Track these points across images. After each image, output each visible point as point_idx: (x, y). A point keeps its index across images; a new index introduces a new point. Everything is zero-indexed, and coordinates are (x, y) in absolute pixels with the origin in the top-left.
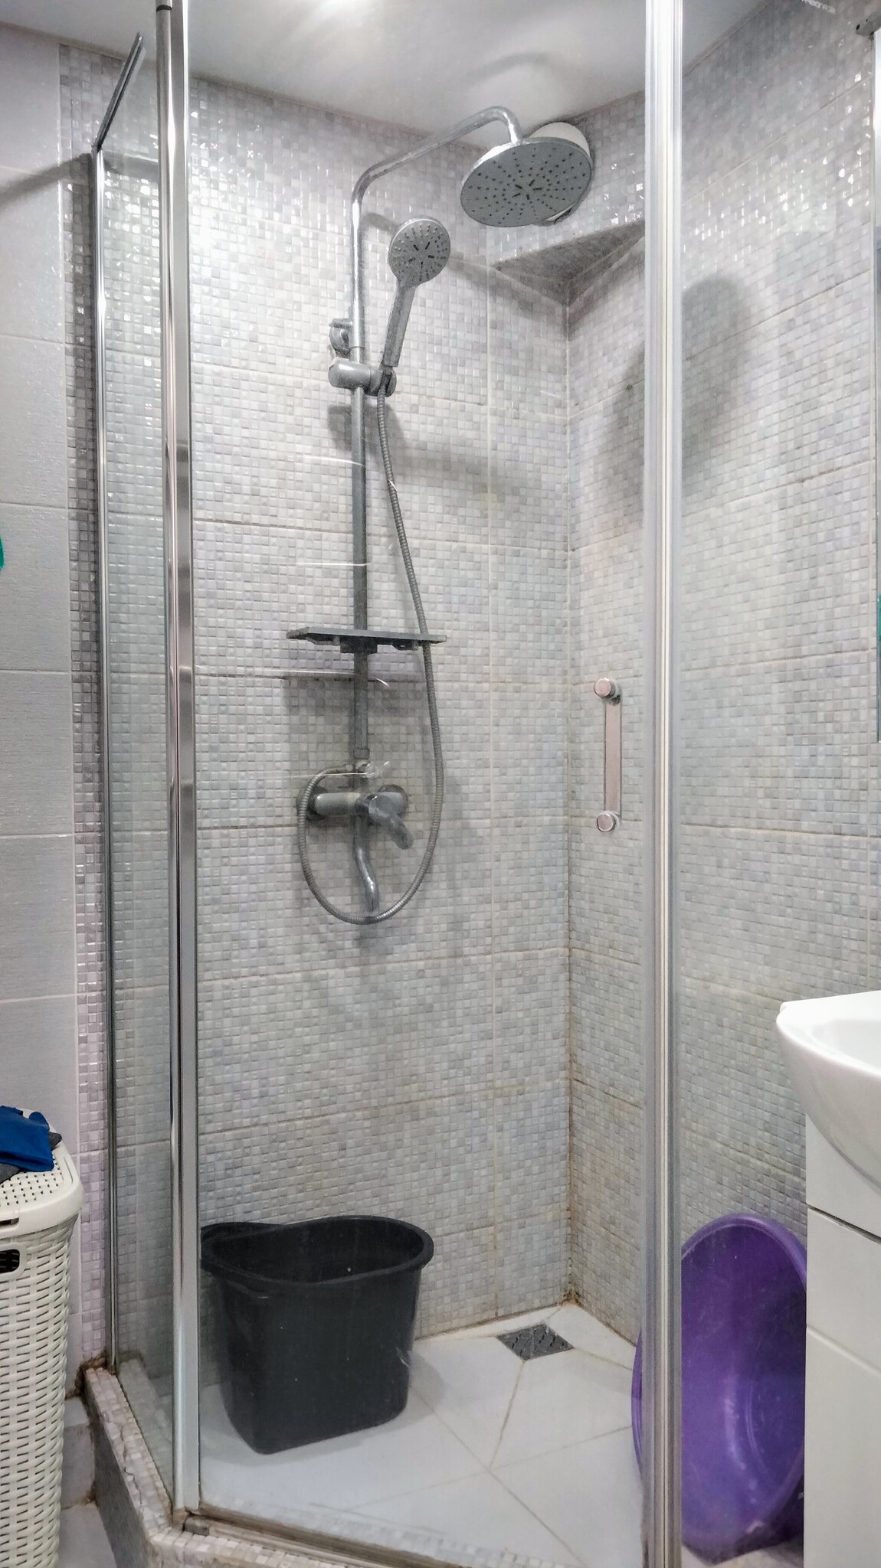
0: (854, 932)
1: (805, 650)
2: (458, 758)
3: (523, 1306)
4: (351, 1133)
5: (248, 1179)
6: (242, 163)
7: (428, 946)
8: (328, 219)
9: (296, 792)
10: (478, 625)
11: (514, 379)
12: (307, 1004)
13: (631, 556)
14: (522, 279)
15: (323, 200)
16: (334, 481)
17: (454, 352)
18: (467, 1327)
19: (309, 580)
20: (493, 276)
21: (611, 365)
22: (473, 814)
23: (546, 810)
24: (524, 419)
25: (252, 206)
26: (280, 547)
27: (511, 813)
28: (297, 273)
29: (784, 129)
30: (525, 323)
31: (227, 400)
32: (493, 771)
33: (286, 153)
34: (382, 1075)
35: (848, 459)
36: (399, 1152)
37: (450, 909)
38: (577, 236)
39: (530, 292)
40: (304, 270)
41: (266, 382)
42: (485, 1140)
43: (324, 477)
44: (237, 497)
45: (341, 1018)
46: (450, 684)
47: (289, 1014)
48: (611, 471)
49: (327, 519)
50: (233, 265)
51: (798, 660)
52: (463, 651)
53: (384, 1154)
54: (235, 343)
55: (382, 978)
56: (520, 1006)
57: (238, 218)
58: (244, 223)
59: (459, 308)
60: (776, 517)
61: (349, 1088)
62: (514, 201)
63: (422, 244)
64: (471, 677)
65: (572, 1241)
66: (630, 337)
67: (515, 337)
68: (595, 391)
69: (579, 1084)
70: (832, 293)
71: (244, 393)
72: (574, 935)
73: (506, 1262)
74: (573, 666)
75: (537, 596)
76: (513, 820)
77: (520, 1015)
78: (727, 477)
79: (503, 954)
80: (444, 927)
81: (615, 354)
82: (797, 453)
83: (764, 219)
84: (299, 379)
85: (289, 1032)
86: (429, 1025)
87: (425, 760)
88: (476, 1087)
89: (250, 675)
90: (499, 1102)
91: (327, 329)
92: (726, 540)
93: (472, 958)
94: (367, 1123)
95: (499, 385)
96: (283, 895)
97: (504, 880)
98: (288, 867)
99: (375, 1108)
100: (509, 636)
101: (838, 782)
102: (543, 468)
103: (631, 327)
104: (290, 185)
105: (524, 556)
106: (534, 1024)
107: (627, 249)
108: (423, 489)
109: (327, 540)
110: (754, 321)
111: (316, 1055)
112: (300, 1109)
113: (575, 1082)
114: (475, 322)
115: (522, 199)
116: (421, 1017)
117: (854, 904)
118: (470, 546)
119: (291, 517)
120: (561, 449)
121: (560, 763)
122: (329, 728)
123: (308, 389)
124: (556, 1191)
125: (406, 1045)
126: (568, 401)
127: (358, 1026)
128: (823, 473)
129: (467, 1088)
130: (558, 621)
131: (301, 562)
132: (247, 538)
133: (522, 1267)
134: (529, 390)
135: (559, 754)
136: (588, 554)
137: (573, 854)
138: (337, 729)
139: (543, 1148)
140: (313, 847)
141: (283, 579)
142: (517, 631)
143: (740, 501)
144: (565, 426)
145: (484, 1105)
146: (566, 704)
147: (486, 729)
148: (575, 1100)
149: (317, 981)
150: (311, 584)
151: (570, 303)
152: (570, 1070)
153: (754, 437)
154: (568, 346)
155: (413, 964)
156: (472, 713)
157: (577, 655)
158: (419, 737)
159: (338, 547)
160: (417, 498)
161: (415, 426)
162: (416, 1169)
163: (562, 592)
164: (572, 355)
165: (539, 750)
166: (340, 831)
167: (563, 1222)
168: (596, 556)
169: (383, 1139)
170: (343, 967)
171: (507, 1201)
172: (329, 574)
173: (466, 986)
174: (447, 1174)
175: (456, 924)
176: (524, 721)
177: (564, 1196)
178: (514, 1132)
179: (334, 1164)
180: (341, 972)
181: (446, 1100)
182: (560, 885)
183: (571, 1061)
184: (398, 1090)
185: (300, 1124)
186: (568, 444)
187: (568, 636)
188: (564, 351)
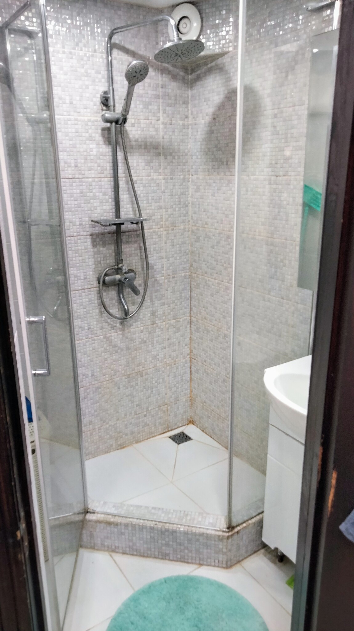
2: (153, 257)
3: (176, 427)
4: (121, 383)
5: (89, 402)
7: (144, 322)
9: (97, 276)
10: (159, 207)
11: (170, 108)
12: (105, 346)
13: (214, 185)
16: (105, 158)
17: (147, 100)
18: (159, 435)
19: (98, 197)
20: (161, 65)
21: (207, 106)
22: (158, 276)
23: (183, 271)
24: (174, 124)
25: (67, 44)
26: (87, 186)
27: (171, 274)
28: (86, 73)
30: (174, 84)
31: (63, 130)
32: (164, 260)
33: (78, 18)
34: (131, 365)
35: (293, 173)
36: (137, 387)
37: (151, 309)
39: (175, 71)
40: (89, 71)
41: (77, 120)
42: (164, 380)
43: (101, 157)
44: (70, 168)
45: (117, 348)
46: (149, 230)
47: (100, 349)
48: (207, 150)
49: (103, 173)
51: (272, 239)
52: (153, 217)
53: (132, 388)
54: (64, 105)
55: (129, 334)
56: (175, 337)
57: (62, 51)
58: (64, 53)
59: (149, 81)
60: (267, 186)
61: (120, 370)
62: (174, 58)
63: (138, 71)
64: (157, 227)
65: (192, 405)
66: (215, 98)
67: (170, 91)
68: (201, 115)
69: (194, 360)
71: (69, 126)
72: (192, 312)
73: (171, 415)
74: (192, 219)
75: (179, 194)
76: (172, 276)
77: (175, 340)
79: (169, 321)
80: (149, 315)
81: (209, 103)
82: (276, 166)
84: (90, 118)
85: (100, 355)
86: (145, 347)
87: (141, 259)
88: (160, 364)
89: (79, 235)
90: (168, 368)
93: (159, 324)
94: (126, 380)
95: (164, 112)
96: (95, 311)
98: (96, 302)
99: (129, 375)
100: (169, 210)
102: (181, 144)
103: (215, 94)
104: (81, 33)
105: (175, 179)
106: (179, 342)
108: (137, 157)
109: (103, 181)
110: (262, 109)
111: (109, 361)
112: (105, 378)
113: (192, 359)
114: (155, 85)
116: (143, 345)
118: (155, 177)
119: (90, 174)
120: (188, 135)
121: (187, 254)
122: (107, 251)
123: (93, 122)
124: (186, 392)
125: (138, 354)
126: (190, 115)
127: (122, 350)
128: (284, 176)
129: (158, 365)
130: (187, 202)
131: (94, 191)
132: (74, 184)
133: (176, 416)
134: (175, 112)
135: (187, 251)
136: (198, 178)
137: (192, 286)
138: (111, 251)
139: (182, 380)
140: (104, 294)
141: (88, 198)
142: (173, 207)
143: (255, 177)
144: (189, 126)
145: (163, 369)
146: (190, 233)
147: (162, 245)
148: (192, 364)
149: (108, 338)
150: (98, 199)
151: (191, 74)
152: (191, 355)
153: (261, 154)
154: (190, 93)
155: (139, 328)
156: (157, 240)
157: (194, 215)
158: (139, 251)
159: (107, 184)
160: (136, 161)
161: (133, 132)
162: (143, 391)
163: (188, 191)
164: (192, 97)
165: (180, 250)
166: (113, 287)
167: (188, 401)
168: (201, 181)
169: (132, 384)
170: (116, 332)
171: (171, 397)
172: (105, 194)
173: (157, 333)
174: (152, 392)
175: (153, 314)
176: (175, 241)
177: (189, 393)
178: (173, 376)
179: (116, 394)
180: (116, 334)
181: (151, 369)
182: (188, 296)
183: (191, 352)
184: (136, 368)
185: (105, 383)
186: (190, 133)
187: (190, 207)
188: (188, 95)
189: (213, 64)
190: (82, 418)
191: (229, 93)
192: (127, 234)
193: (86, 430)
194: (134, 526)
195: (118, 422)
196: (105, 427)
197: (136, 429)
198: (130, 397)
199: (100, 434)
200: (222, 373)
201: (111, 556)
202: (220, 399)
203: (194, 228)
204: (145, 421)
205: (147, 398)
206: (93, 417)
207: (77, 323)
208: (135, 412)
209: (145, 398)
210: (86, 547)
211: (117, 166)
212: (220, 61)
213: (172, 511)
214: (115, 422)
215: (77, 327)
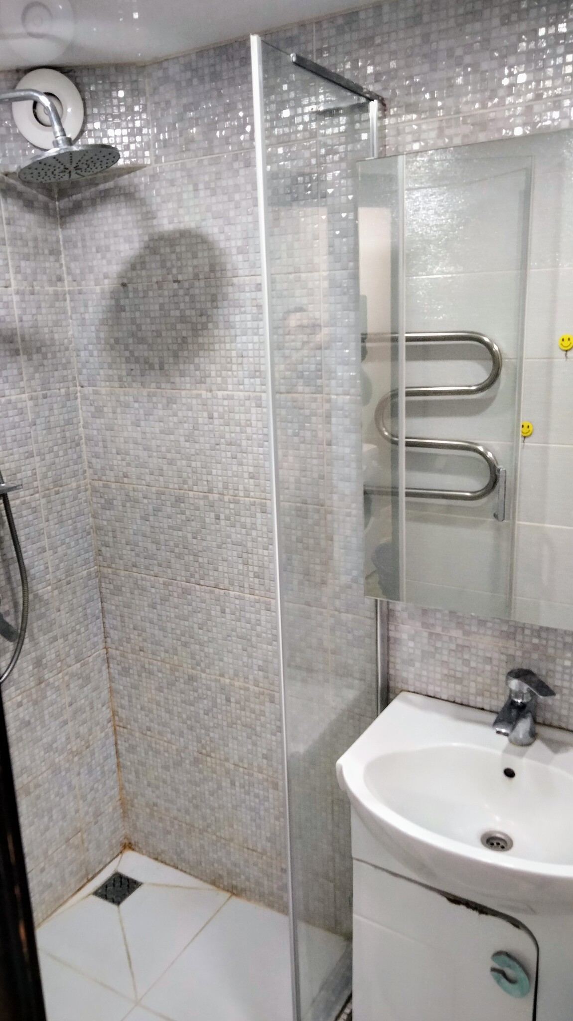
3: (101, 866)
7: (22, 684)
10: (26, 454)
11: (28, 263)
13: (136, 405)
14: (23, 183)
18: (73, 895)
20: (3, 181)
21: (104, 262)
22: (40, 586)
23: (84, 567)
24: (38, 294)
27: (63, 577)
30: (30, 218)
32: (49, 553)
35: (307, 389)
37: (33, 655)
39: (31, 192)
42: (71, 785)
48: (112, 340)
52: (19, 476)
56: (82, 696)
64: (27, 493)
65: (125, 814)
66: (122, 247)
67: (24, 230)
68: (92, 276)
69: (122, 728)
72: (109, 640)
73: (90, 847)
74: (90, 467)
75: (62, 423)
76: (65, 581)
77: (83, 701)
79: (68, 669)
80: (31, 668)
81: (108, 255)
86: (29, 734)
88: (61, 757)
90: (76, 759)
93: (51, 680)
95: (18, 270)
97: (64, 622)
100: (47, 456)
102: (55, 329)
103: (122, 240)
105: (51, 396)
106: (91, 703)
110: (230, 274)
113: (119, 728)
118: (13, 398)
120: (65, 312)
121: (89, 534)
124: (113, 792)
126: (65, 276)
128: (288, 393)
129: (57, 760)
130: (77, 437)
133: (98, 847)
134: (38, 270)
135: (88, 527)
136: (96, 393)
137: (104, 591)
139: (103, 773)
142: (53, 451)
143: (226, 393)
144: (65, 294)
145: (67, 765)
146: (89, 493)
147: (41, 526)
148: (118, 738)
151: (59, 200)
152: (115, 721)
153: (234, 353)
154: (60, 234)
155: (14, 700)
156: (31, 518)
157: (94, 460)
163: (77, 417)
164: (65, 242)
165: (75, 528)
167: (118, 808)
168: (104, 397)
171: (87, 813)
173: (49, 699)
174: (51, 818)
175: (38, 663)
176: (64, 512)
177: (117, 794)
178: (86, 772)
181: (45, 774)
182: (97, 611)
183: (113, 715)
186: (69, 308)
187: (84, 446)
188: (58, 238)
189: (110, 184)
191: (152, 240)
200: (190, 747)
202: (190, 795)
203: (97, 484)
204: (44, 879)
205: (42, 835)
212: (125, 180)
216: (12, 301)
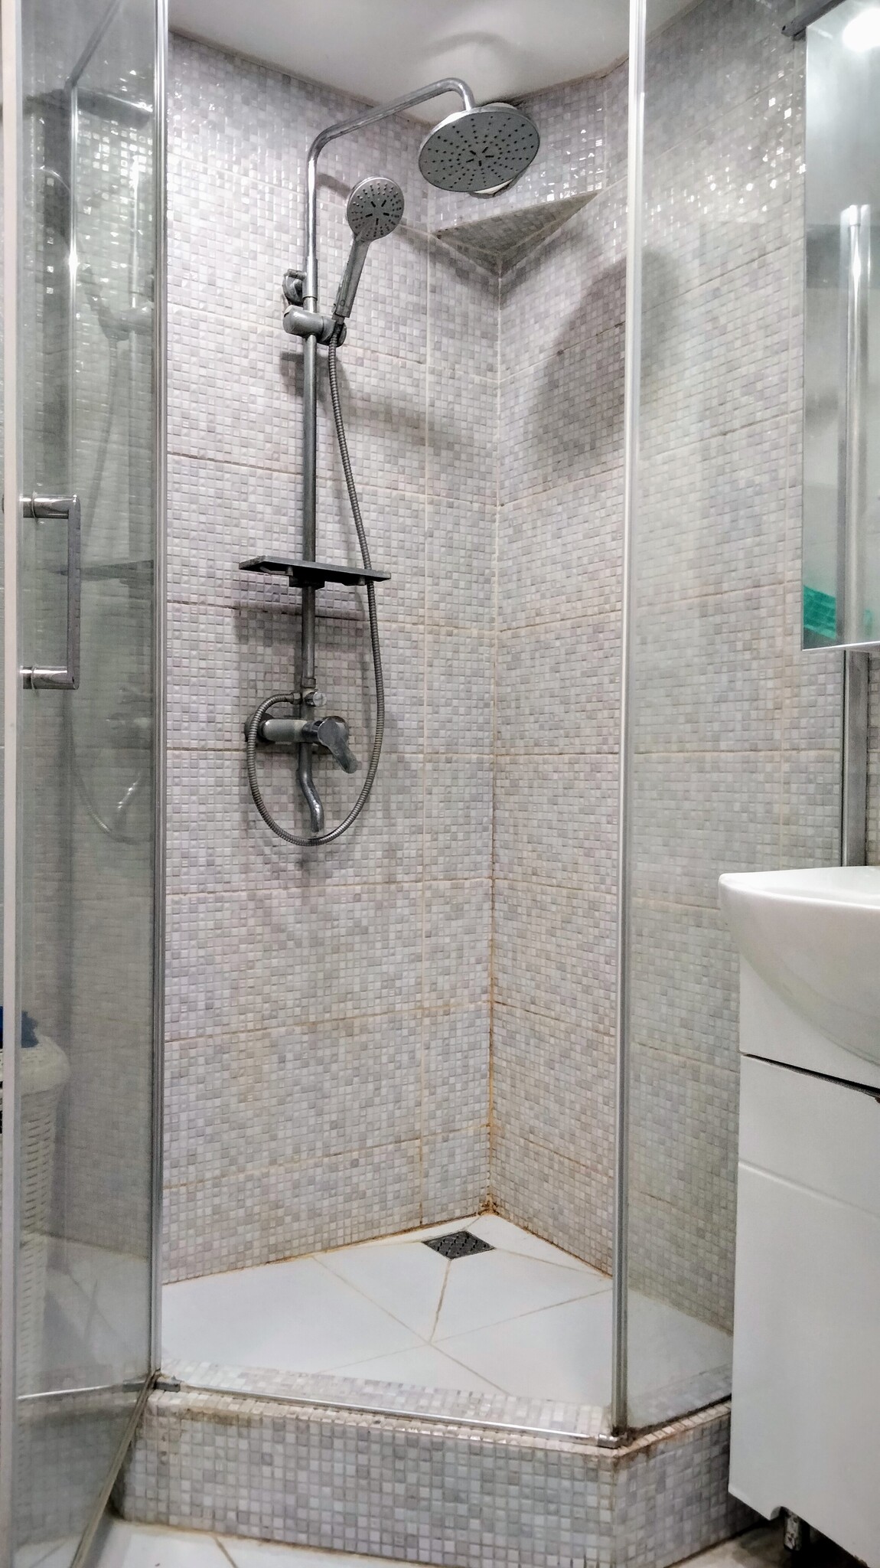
0: (768, 838)
1: (725, 586)
2: (395, 695)
3: (445, 1216)
4: (290, 1047)
5: (192, 1089)
6: (204, 115)
7: (364, 872)
8: (283, 176)
9: (244, 718)
10: (415, 570)
11: (451, 341)
12: (251, 922)
13: (560, 509)
14: (459, 248)
15: (279, 157)
16: (284, 424)
17: (396, 312)
18: (395, 1234)
19: (260, 516)
20: (433, 243)
21: (542, 331)
22: (408, 748)
23: (474, 749)
24: (459, 379)
25: (213, 156)
26: (233, 483)
27: (442, 749)
28: (254, 224)
29: (711, 118)
30: (461, 290)
31: (186, 339)
32: (426, 709)
33: (245, 109)
34: (320, 993)
35: (768, 413)
36: (334, 1067)
37: (385, 838)
38: (515, 209)
40: (260, 222)
41: (222, 323)
42: (413, 1057)
43: (276, 420)
44: (194, 433)
45: (283, 936)
46: (388, 624)
47: (235, 931)
48: (541, 431)
49: (278, 460)
50: (194, 211)
51: (719, 596)
52: (401, 593)
53: (320, 1069)
54: (194, 285)
55: (321, 900)
56: (447, 932)
57: (200, 167)
58: (205, 172)
59: (402, 271)
60: (699, 467)
61: (290, 1003)
62: (468, 166)
63: (378, 201)
64: (408, 619)
65: (492, 1153)
66: (562, 305)
67: (452, 303)
68: (527, 355)
69: (500, 1006)
70: (755, 265)
71: (202, 334)
72: (497, 866)
73: (431, 1173)
74: (500, 614)
75: (469, 546)
76: (444, 756)
77: (447, 940)
78: (654, 432)
79: (432, 882)
80: (379, 854)
81: (547, 322)
82: (721, 409)
83: (692, 198)
84: (254, 325)
85: (235, 948)
86: (365, 946)
87: (365, 694)
88: (405, 1007)
89: (203, 603)
90: (427, 1021)
91: (280, 280)
92: (652, 489)
93: (405, 885)
94: (306, 1038)
95: (437, 346)
96: (230, 815)
97: (435, 813)
98: (236, 790)
99: (314, 1023)
100: (442, 582)
101: (755, 704)
102: (476, 427)
103: (563, 296)
104: (248, 140)
105: (458, 508)
106: (460, 949)
107: (559, 224)
108: (366, 438)
109: (276, 479)
110: (682, 290)
111: (259, 971)
112: (243, 1022)
113: (496, 1005)
114: (416, 284)
115: (474, 165)
116: (357, 938)
117: (767, 812)
118: (408, 494)
119: (245, 455)
120: (492, 409)
121: (487, 705)
122: (276, 659)
123: (262, 335)
124: (478, 1106)
125: (342, 965)
126: (499, 364)
127: (299, 945)
128: (744, 426)
129: (398, 1007)
130: (487, 571)
131: (252, 498)
132: (202, 472)
133: (444, 1180)
134: (464, 353)
136: (517, 508)
137: (498, 790)
138: (284, 660)
139: (466, 1068)
140: (260, 772)
141: (236, 513)
142: (450, 578)
144: (495, 388)
145: (413, 1024)
146: (494, 650)
147: (421, 669)
148: (496, 1021)
149: (261, 901)
150: (261, 520)
151: (502, 274)
152: (492, 993)
153: (680, 395)
154: (499, 314)
155: (351, 888)
156: (407, 653)
157: (505, 602)
158: (359, 673)
159: (287, 488)
160: (363, 445)
161: (359, 379)
162: (349, 1083)
163: (491, 543)
164: (504, 323)
166: (285, 758)
167: (483, 1137)
168: (525, 511)
169: (320, 1053)
170: (286, 888)
171: (432, 1116)
172: (278, 511)
173: (399, 911)
174: (378, 1089)
175: (391, 851)
176: (455, 663)
177: (483, 1112)
178: (440, 1050)
179: (274, 1077)
180: (283, 893)
181: (378, 1018)
182: (485, 819)
183: (492, 983)
184: (334, 1007)
185: (243, 1036)
186: (499, 406)
187: (496, 585)
188: (496, 319)
190: (167, 1137)
191: (596, 282)
192: (330, 622)
193: (175, 1181)
194: (303, 1427)
195: (273, 1170)
196: (233, 1178)
197: (326, 1203)
198: (312, 1095)
199: (217, 1201)
200: (584, 1023)
201: (221, 1546)
202: (578, 1108)
203: (506, 635)
204: (355, 1180)
205: (361, 1108)
206: (201, 1140)
207: (174, 841)
208: (327, 1146)
209: (356, 1105)
210: (142, 1521)
211: (315, 451)
213: (429, 1390)
214: (265, 1170)
215: (177, 853)
216: (424, 380)
